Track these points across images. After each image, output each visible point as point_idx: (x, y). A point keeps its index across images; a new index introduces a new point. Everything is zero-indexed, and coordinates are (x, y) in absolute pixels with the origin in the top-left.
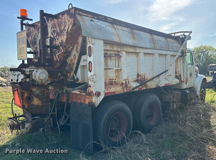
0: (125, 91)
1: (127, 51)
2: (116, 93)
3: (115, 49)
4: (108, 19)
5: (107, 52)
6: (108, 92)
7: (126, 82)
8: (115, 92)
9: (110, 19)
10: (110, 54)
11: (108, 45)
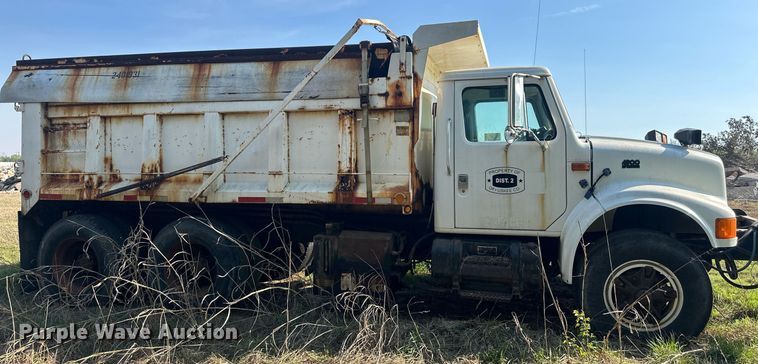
0: (85, 197)
1: (105, 114)
2: (64, 198)
3: (75, 114)
4: (77, 61)
5: (66, 121)
6: (47, 193)
7: (91, 179)
8: (60, 196)
9: (81, 61)
10: (75, 124)
11: (60, 109)
